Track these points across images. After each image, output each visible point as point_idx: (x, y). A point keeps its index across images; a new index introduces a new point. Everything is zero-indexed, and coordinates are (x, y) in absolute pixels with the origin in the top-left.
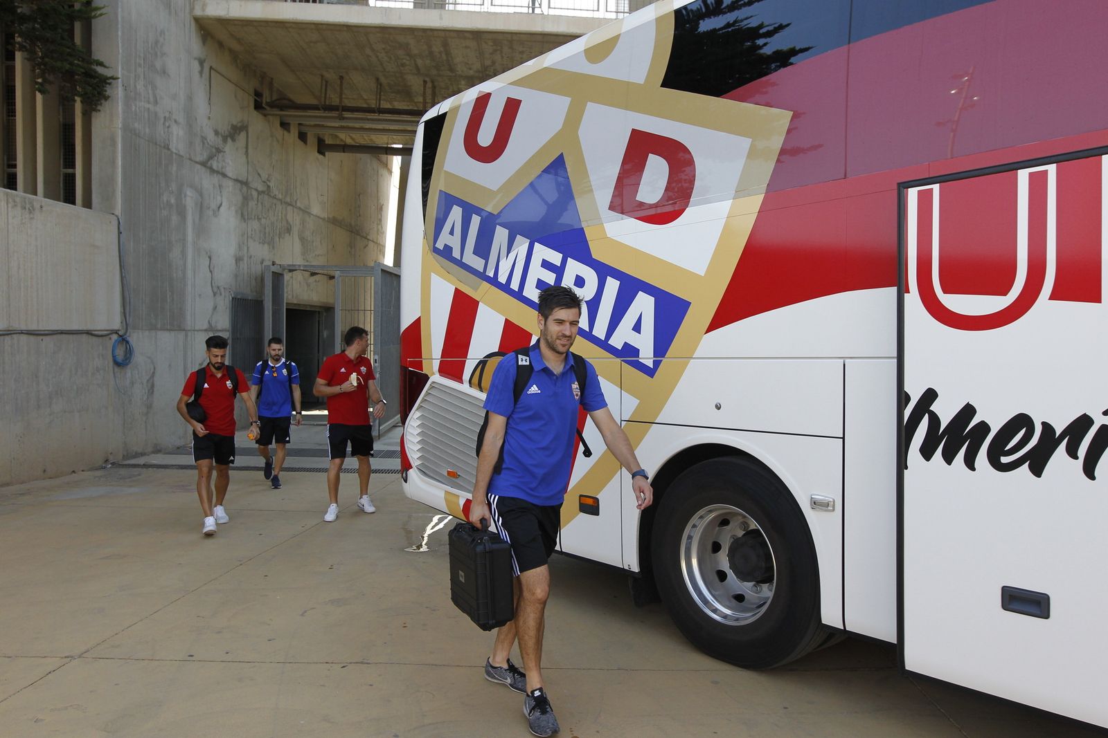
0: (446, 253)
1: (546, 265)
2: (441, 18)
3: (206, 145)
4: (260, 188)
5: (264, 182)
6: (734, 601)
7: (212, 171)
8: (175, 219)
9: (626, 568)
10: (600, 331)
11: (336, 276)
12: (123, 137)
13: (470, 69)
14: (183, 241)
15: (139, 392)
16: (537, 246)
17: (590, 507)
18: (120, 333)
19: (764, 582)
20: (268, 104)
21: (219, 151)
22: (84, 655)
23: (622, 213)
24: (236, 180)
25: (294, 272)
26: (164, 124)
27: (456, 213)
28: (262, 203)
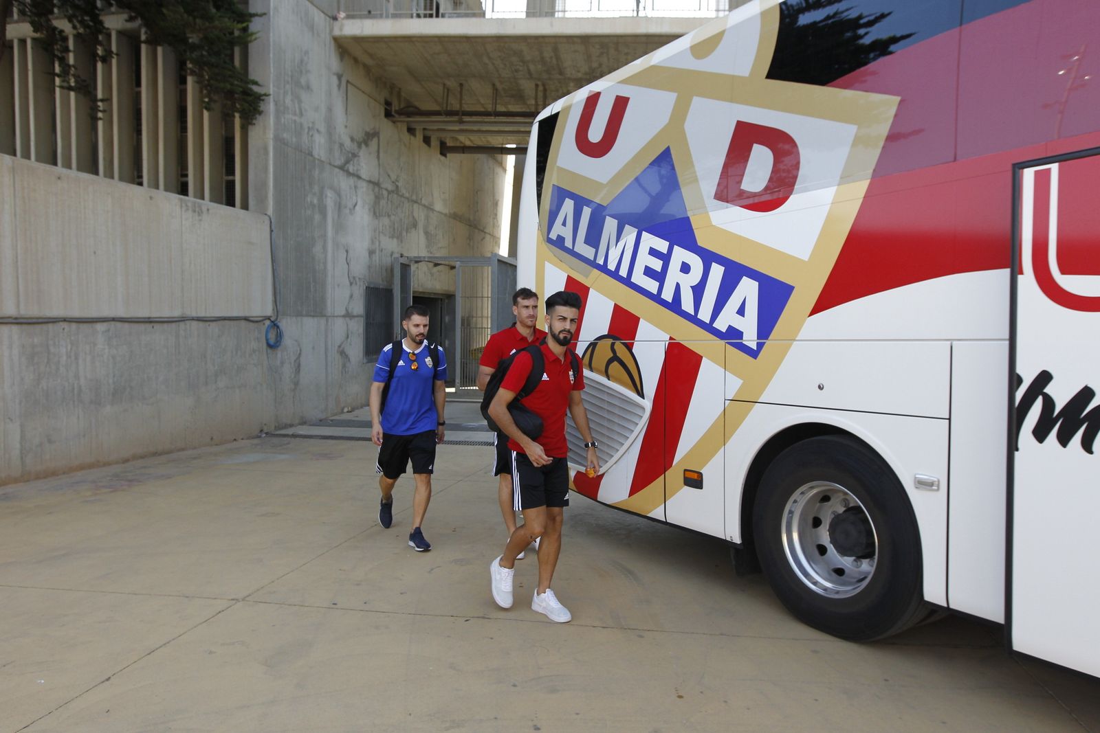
0: (559, 243)
1: (653, 252)
2: (552, 25)
3: (344, 151)
4: (390, 187)
5: (393, 182)
6: (834, 574)
7: (349, 174)
8: (317, 217)
9: (728, 539)
10: (705, 315)
11: (457, 266)
12: (275, 148)
13: (579, 72)
14: (324, 236)
15: (287, 371)
16: (645, 234)
17: (694, 481)
18: (272, 319)
19: (865, 557)
20: (396, 112)
21: (354, 155)
22: (247, 599)
23: (727, 202)
24: (370, 182)
25: (420, 263)
26: (308, 133)
27: (568, 206)
28: (391, 202)
